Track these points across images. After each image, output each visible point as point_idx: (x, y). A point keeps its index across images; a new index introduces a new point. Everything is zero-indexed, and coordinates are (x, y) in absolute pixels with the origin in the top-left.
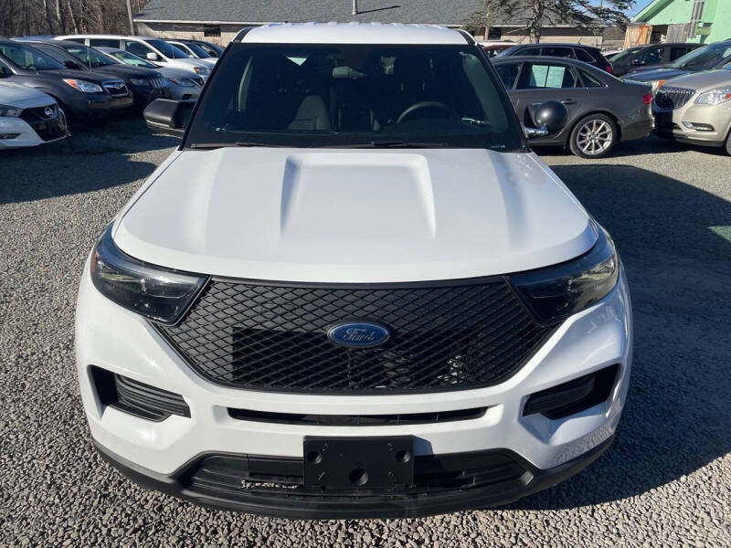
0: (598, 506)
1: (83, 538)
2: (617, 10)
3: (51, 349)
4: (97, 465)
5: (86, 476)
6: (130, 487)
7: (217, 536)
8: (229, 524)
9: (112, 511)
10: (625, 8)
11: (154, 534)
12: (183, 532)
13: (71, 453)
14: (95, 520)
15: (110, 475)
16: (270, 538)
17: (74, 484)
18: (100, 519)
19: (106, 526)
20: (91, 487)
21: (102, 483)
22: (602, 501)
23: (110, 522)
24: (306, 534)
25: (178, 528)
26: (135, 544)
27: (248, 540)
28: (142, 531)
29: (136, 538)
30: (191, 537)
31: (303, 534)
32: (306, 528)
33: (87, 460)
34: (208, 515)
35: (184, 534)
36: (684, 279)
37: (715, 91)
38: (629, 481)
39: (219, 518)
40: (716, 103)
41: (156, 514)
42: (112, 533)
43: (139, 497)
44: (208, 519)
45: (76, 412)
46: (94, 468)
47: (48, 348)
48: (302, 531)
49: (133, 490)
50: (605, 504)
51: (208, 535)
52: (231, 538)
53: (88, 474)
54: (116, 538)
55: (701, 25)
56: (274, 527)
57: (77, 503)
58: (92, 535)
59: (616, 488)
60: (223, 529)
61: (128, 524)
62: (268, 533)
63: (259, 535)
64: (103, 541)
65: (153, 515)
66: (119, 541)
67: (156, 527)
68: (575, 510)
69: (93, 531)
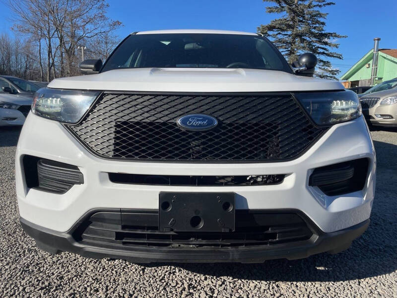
0: (362, 280)
1: (5, 292)
2: (331, 75)
3: (10, 203)
4: (24, 256)
5: (16, 261)
6: (44, 267)
7: (98, 293)
8: (107, 286)
9: (28, 278)
10: (335, 74)
11: (55, 291)
12: (74, 290)
13: (10, 249)
14: (16, 283)
15: (31, 261)
16: (135, 295)
17: (7, 264)
18: (20, 282)
19: (23, 286)
20: (18, 266)
21: (26, 264)
22: (365, 277)
23: (26, 284)
24: (161, 292)
25: (72, 288)
26: (40, 296)
27: (119, 295)
28: (47, 289)
29: (41, 293)
30: (80, 293)
31: (158, 293)
32: (160, 289)
33: (19, 253)
34: (93, 281)
35: (75, 292)
36: (391, 178)
37: (391, 98)
38: (380, 267)
39: (101, 283)
40: (392, 104)
41: (58, 280)
42: (26, 290)
43: (48, 272)
44: (93, 283)
45: (18, 230)
46: (22, 257)
47: (8, 202)
48: (158, 291)
49: (45, 269)
50: (367, 279)
51: (92, 292)
52: (108, 294)
53: (18, 260)
54: (28, 292)
55: (377, 79)
56: (138, 288)
57: (6, 274)
58: (13, 291)
59: (372, 270)
60: (103, 289)
61: (38, 285)
62: (134, 292)
63: (128, 293)
64: (19, 294)
65: (56, 281)
66: (30, 295)
67: (56, 287)
68: (346, 282)
69: (13, 288)
